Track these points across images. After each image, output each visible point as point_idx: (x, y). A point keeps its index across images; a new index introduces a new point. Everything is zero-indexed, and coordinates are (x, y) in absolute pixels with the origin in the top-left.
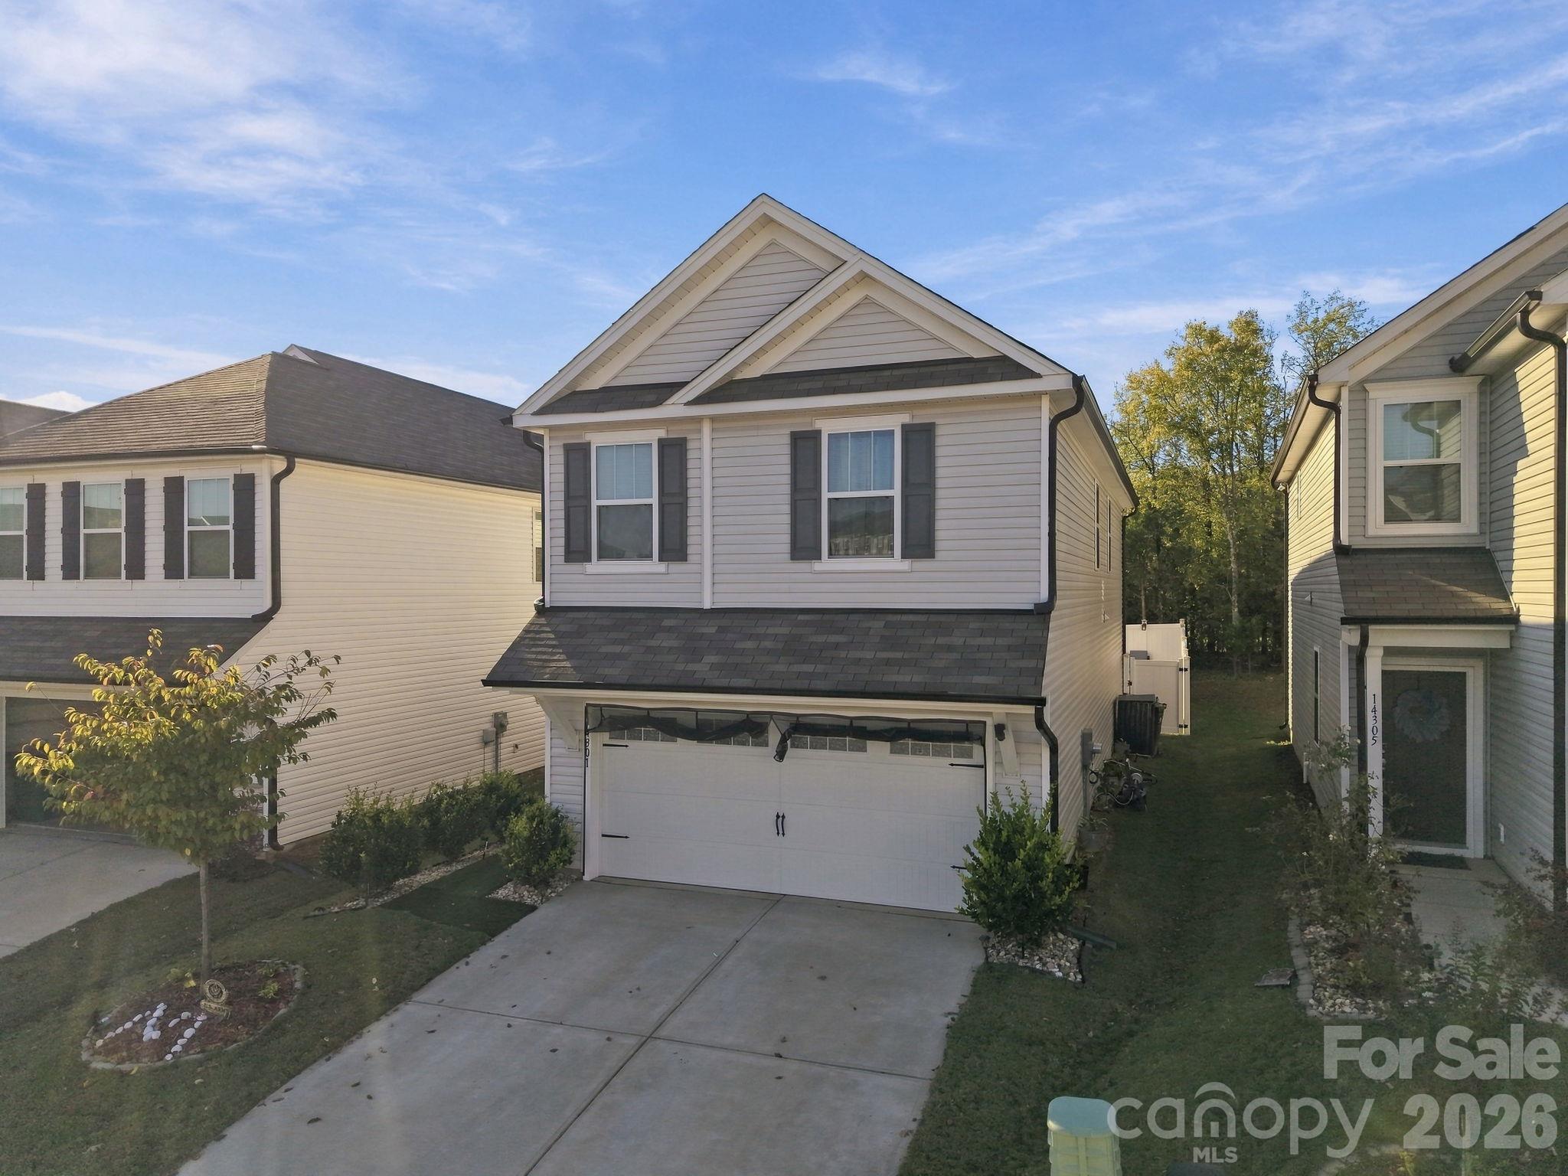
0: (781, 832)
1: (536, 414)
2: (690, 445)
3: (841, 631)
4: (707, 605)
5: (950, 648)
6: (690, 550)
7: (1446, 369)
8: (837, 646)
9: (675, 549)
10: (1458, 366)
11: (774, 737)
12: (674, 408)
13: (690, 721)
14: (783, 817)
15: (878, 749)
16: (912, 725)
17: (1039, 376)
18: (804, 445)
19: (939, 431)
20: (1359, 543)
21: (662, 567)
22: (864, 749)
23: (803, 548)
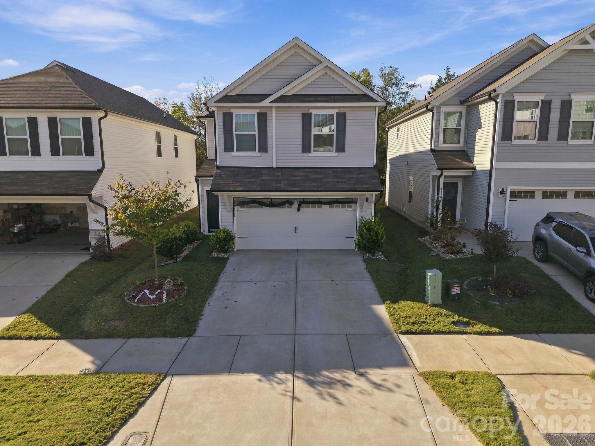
0: (296, 232)
1: (215, 102)
2: (268, 115)
3: (321, 174)
4: (275, 166)
5: (353, 178)
6: (269, 149)
7: (459, 103)
8: (321, 178)
9: (264, 148)
10: (462, 103)
11: (296, 205)
12: (266, 103)
13: (268, 201)
14: (297, 228)
15: (326, 207)
16: (337, 200)
17: (378, 101)
18: (306, 118)
19: (347, 115)
20: (437, 149)
21: (259, 154)
22: (321, 207)
23: (306, 148)
